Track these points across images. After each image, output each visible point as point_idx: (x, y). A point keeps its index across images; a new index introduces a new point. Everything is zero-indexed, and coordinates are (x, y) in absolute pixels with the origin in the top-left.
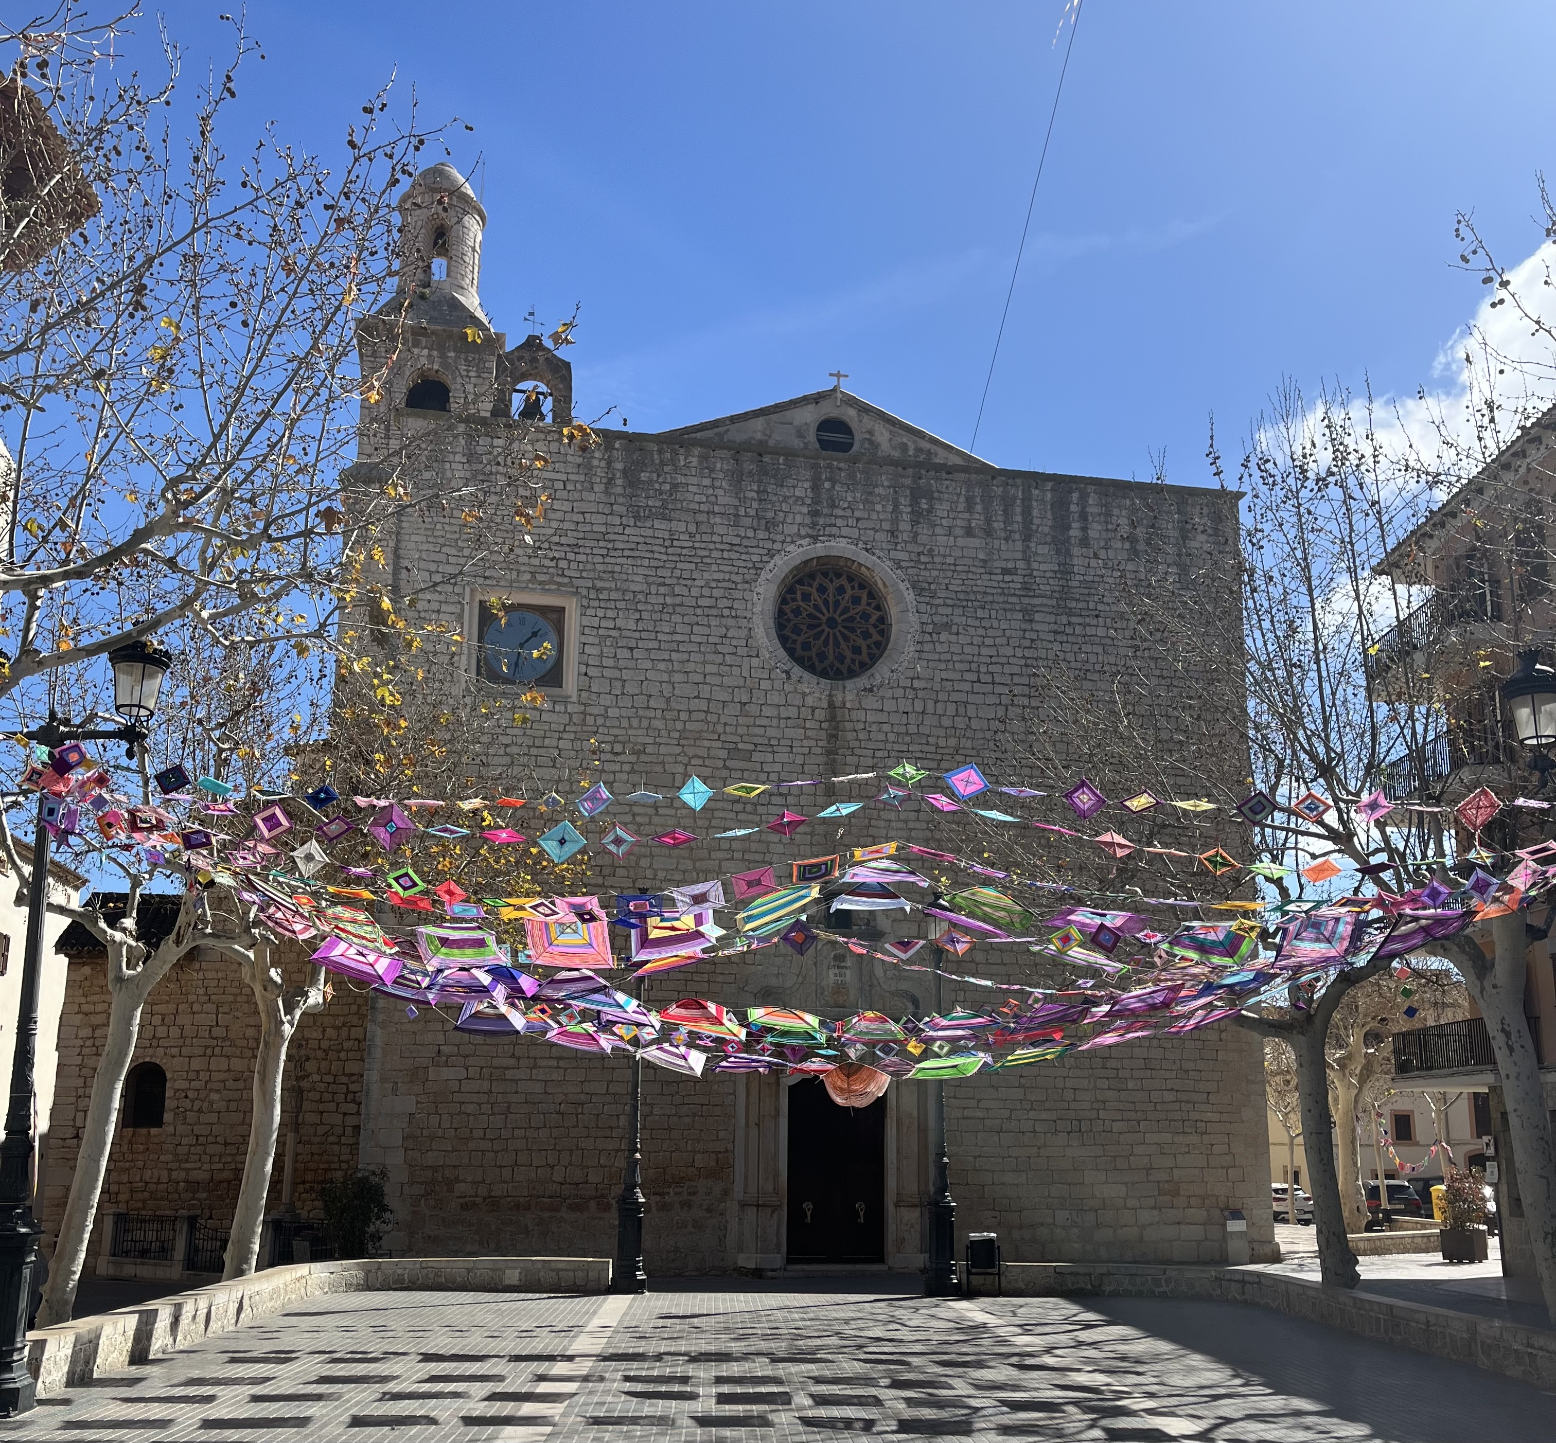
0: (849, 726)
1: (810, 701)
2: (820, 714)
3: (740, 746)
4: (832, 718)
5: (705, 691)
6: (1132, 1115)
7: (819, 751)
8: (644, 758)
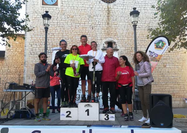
0: (111, 11)
1: (104, 7)
2: (106, 10)
3: (91, 16)
4: (108, 10)
5: (84, 6)
6: (165, 81)
7: (106, 16)
8: (73, 18)
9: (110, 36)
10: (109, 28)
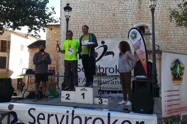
3: (122, 1)
8: (103, 6)
9: (141, 20)
10: (140, 12)
